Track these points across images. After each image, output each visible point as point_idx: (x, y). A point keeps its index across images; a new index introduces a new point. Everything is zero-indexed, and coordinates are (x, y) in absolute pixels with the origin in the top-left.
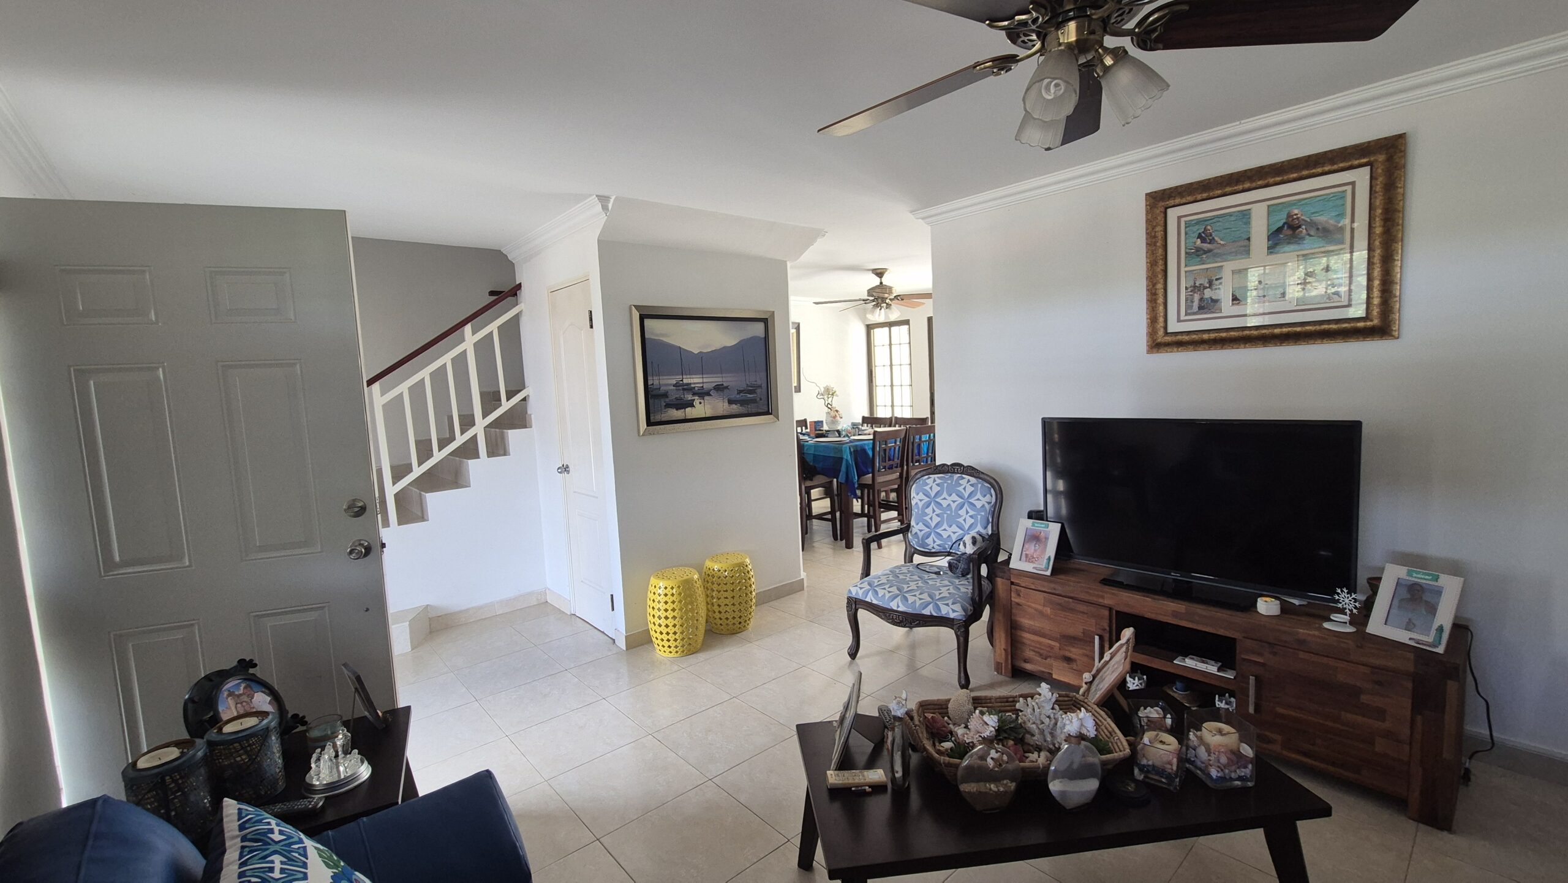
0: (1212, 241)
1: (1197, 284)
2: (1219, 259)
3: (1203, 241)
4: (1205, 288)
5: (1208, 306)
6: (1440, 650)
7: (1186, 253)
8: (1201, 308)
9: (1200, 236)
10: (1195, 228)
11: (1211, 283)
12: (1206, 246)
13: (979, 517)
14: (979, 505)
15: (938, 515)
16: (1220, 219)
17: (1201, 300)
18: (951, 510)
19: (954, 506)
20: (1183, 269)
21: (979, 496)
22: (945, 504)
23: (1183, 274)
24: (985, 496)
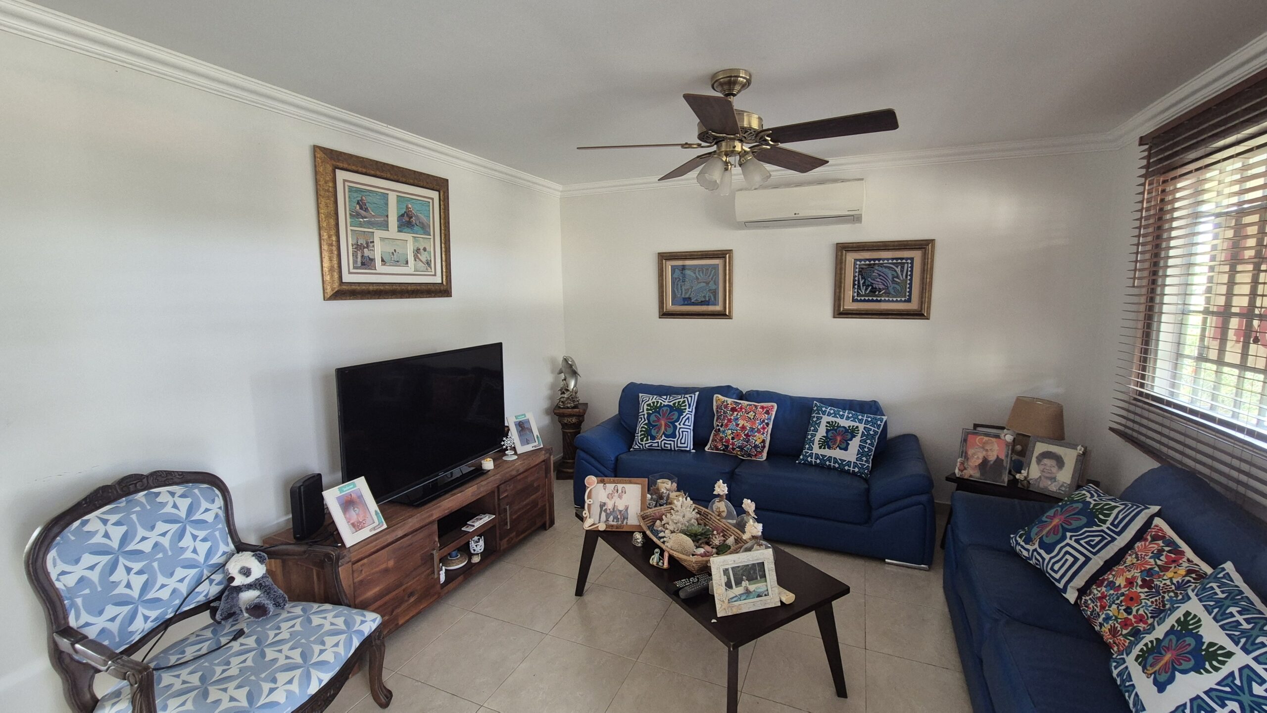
0: (366, 210)
1: (359, 243)
2: (371, 227)
3: (361, 208)
4: (364, 248)
5: (367, 263)
6: (542, 446)
7: (350, 214)
8: (363, 264)
9: (358, 203)
10: (355, 195)
11: (367, 243)
12: (362, 212)
13: (217, 533)
14: (209, 517)
15: (140, 572)
16: (371, 194)
17: (362, 256)
18: (164, 550)
19: (166, 542)
20: (349, 228)
21: (205, 504)
22: (146, 547)
23: (349, 232)
24: (213, 501)
